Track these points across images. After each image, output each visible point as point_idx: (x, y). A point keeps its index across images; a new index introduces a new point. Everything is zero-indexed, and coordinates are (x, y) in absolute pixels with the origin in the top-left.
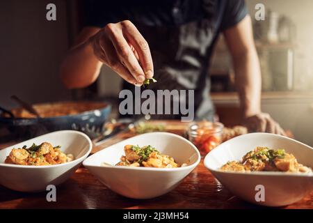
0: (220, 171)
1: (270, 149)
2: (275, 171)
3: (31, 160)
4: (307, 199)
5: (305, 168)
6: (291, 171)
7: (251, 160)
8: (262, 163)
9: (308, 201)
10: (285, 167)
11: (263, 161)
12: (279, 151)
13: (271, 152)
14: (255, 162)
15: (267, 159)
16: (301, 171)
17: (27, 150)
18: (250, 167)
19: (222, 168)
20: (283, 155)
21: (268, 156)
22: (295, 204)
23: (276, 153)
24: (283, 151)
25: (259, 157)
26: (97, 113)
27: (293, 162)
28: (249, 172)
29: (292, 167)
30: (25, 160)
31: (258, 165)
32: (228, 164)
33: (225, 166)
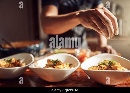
0: (88, 70)
1: (110, 60)
2: (111, 70)
3: (7, 65)
4: (125, 82)
5: (125, 69)
6: (118, 70)
7: (101, 65)
8: (106, 67)
9: (126, 83)
10: (116, 68)
11: (106, 66)
12: (113, 61)
13: (110, 62)
14: (103, 66)
15: (108, 65)
16: (123, 70)
17: (6, 61)
18: (101, 68)
19: (88, 69)
20: (115, 63)
21: (108, 64)
22: (120, 84)
23: (112, 62)
24: (115, 61)
25: (105, 64)
26: (37, 46)
27: (119, 66)
28: (100, 70)
29: (118, 68)
30: (5, 65)
31: (104, 67)
32: (91, 67)
33: (90, 68)
